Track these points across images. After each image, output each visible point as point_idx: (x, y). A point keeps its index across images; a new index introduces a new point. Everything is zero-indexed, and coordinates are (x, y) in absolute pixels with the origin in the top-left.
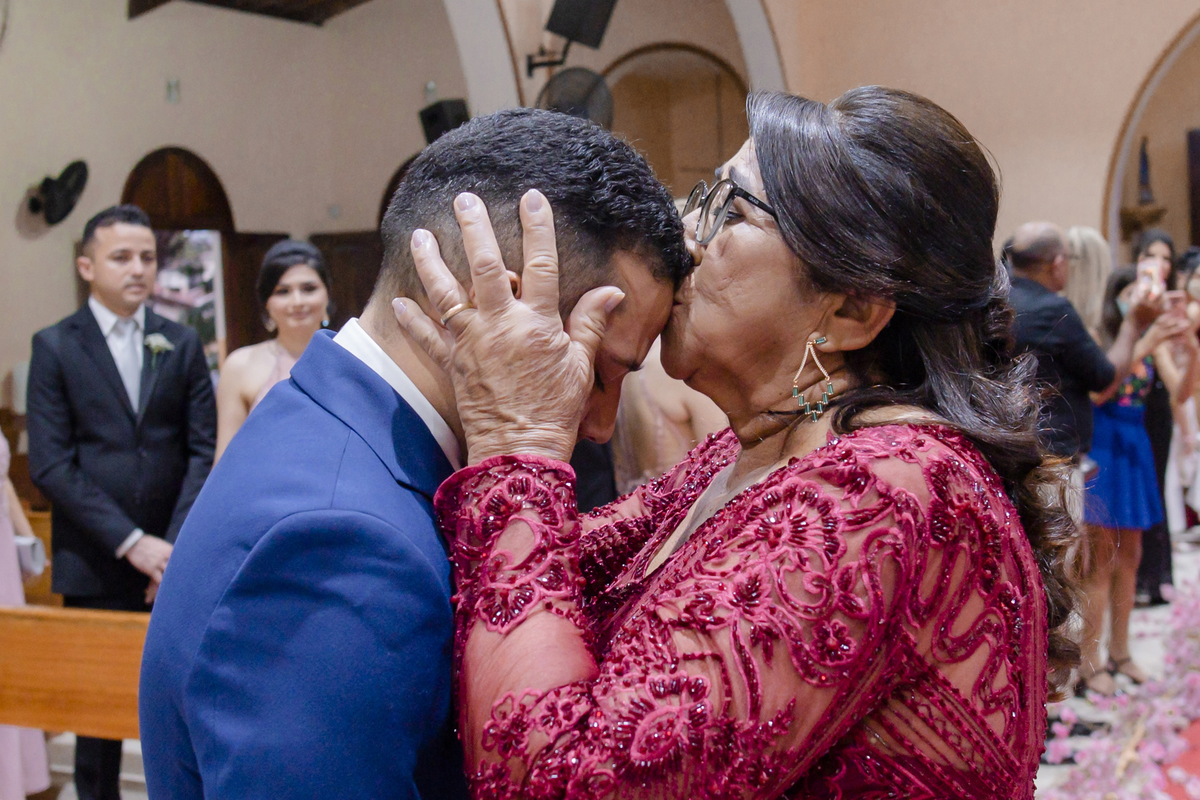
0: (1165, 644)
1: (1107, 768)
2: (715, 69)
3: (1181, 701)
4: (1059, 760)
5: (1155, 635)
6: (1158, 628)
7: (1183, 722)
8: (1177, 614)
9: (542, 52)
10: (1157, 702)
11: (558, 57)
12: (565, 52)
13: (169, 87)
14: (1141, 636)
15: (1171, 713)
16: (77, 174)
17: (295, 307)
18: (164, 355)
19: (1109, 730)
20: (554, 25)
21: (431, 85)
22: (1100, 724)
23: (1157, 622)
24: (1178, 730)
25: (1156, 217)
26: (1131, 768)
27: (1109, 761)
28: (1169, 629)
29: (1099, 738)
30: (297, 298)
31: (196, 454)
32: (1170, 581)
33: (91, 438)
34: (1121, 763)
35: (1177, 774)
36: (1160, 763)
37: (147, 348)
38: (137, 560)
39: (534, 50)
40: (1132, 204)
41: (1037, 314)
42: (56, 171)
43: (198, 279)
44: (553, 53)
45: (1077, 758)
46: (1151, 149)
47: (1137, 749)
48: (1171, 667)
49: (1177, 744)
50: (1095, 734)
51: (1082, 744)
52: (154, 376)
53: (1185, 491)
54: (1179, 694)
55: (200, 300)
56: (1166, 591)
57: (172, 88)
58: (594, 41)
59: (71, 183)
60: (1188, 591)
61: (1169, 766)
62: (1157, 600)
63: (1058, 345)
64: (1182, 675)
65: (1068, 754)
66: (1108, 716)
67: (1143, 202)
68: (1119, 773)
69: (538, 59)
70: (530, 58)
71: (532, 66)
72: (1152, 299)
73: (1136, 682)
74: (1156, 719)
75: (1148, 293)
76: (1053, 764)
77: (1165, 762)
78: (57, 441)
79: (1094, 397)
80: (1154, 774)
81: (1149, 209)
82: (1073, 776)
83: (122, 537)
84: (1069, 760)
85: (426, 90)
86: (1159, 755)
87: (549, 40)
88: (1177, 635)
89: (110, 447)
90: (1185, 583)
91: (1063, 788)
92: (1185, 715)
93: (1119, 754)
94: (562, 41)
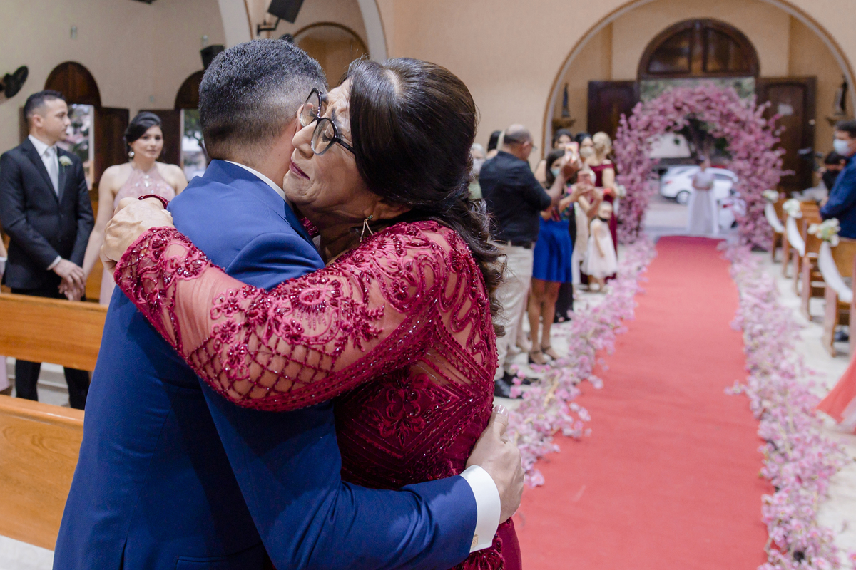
0: (568, 341)
1: (539, 402)
2: (350, 36)
3: (577, 370)
4: (515, 396)
5: (563, 335)
6: (566, 332)
7: (578, 380)
8: (575, 326)
9: (265, 23)
10: (565, 370)
11: (273, 26)
12: (277, 24)
13: (72, 31)
14: (556, 336)
15: (572, 375)
16: (22, 73)
17: (152, 146)
18: (67, 167)
19: (540, 383)
20: (272, 10)
21: (206, 37)
22: (535, 380)
23: (565, 329)
24: (574, 384)
25: (570, 124)
26: (551, 402)
27: (540, 398)
28: (570, 333)
29: (536, 386)
30: (152, 142)
31: (81, 218)
32: (572, 309)
33: (33, 208)
34: (547, 399)
35: (574, 406)
36: (565, 401)
37: (60, 163)
38: (59, 271)
39: (261, 22)
40: (559, 116)
41: (511, 170)
42: (12, 71)
43: (78, 130)
44: (270, 24)
45: (524, 396)
46: (570, 89)
47: (555, 393)
48: (571, 352)
49: (574, 391)
50: (533, 384)
51: (525, 388)
52: (65, 177)
53: (581, 263)
54: (575, 366)
55: (79, 140)
56: (570, 314)
57: (73, 32)
58: (292, 19)
59: (19, 77)
60: (580, 314)
61: (570, 402)
62: (567, 319)
63: (520, 187)
64: (577, 357)
65: (519, 394)
66: (540, 376)
67: (565, 116)
68: (545, 405)
69: (263, 27)
70: (258, 26)
71: (259, 30)
72: (572, 162)
73: (553, 359)
74: (564, 378)
75: (570, 160)
76: (512, 398)
77: (568, 401)
78: (18, 208)
79: (543, 214)
80: (563, 406)
81: (566, 119)
82: (522, 406)
83: (53, 259)
84: (520, 397)
85: (203, 40)
86: (565, 396)
87: (269, 18)
88: (574, 336)
89: (44, 213)
90: (579, 310)
91: (517, 411)
92: (579, 377)
93: (545, 395)
94: (275, 19)
